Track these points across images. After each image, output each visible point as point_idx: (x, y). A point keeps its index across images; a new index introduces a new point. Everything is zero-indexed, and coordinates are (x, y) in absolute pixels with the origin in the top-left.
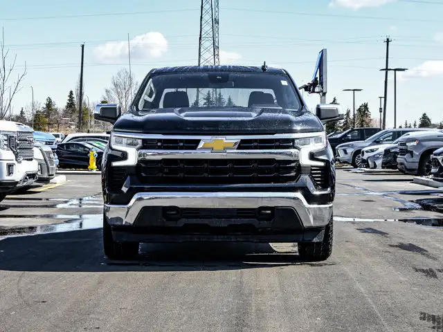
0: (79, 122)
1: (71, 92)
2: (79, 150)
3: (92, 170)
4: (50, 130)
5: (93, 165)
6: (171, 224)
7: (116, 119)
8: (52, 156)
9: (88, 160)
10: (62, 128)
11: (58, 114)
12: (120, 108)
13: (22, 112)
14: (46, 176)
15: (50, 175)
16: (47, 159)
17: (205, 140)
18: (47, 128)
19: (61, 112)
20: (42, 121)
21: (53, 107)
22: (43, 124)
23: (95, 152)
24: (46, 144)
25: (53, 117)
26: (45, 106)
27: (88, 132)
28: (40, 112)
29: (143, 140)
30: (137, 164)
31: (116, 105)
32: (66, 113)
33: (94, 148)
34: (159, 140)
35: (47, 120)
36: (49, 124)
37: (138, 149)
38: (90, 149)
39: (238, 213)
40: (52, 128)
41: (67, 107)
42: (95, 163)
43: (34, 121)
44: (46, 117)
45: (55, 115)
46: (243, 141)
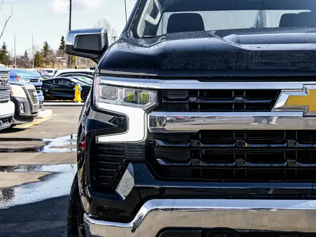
0: (69, 61)
1: (63, 38)
2: (66, 84)
3: (77, 102)
4: (47, 66)
5: (78, 97)
7: (101, 53)
8: (35, 93)
9: (73, 93)
10: (56, 65)
11: (53, 53)
12: (106, 35)
13: (26, 53)
14: (29, 114)
15: (32, 113)
16: (30, 97)
17: (288, 92)
18: (44, 65)
19: (55, 53)
20: (40, 59)
21: (49, 49)
22: (42, 62)
23: (80, 86)
24: (31, 81)
25: (50, 57)
26: (43, 48)
27: (76, 68)
28: (39, 53)
29: (159, 91)
30: (147, 141)
31: (100, 30)
32: (59, 54)
33: (79, 83)
34: (192, 92)
35: (45, 59)
36: (46, 62)
37: (148, 111)
38: (75, 83)
40: (48, 65)
41: (60, 49)
42: (80, 95)
43: (35, 60)
44: (44, 57)
45: (50, 55)
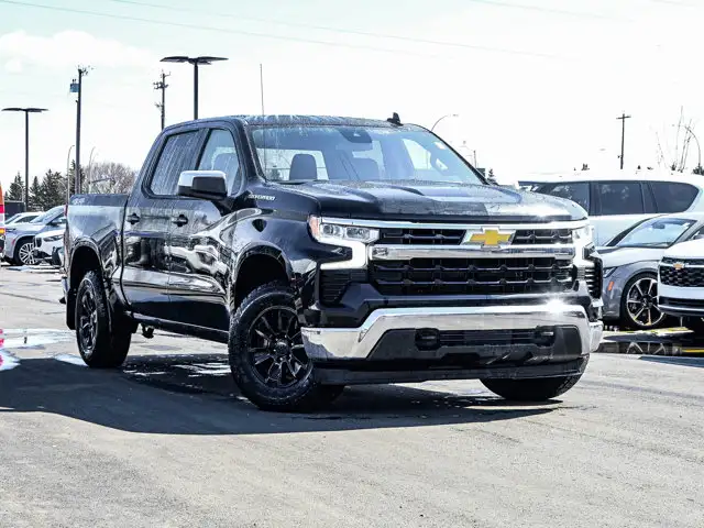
6: (426, 355)
17: (472, 231)
29: (380, 229)
30: (368, 267)
34: (406, 231)
37: (369, 245)
39: (514, 336)
46: (519, 233)
